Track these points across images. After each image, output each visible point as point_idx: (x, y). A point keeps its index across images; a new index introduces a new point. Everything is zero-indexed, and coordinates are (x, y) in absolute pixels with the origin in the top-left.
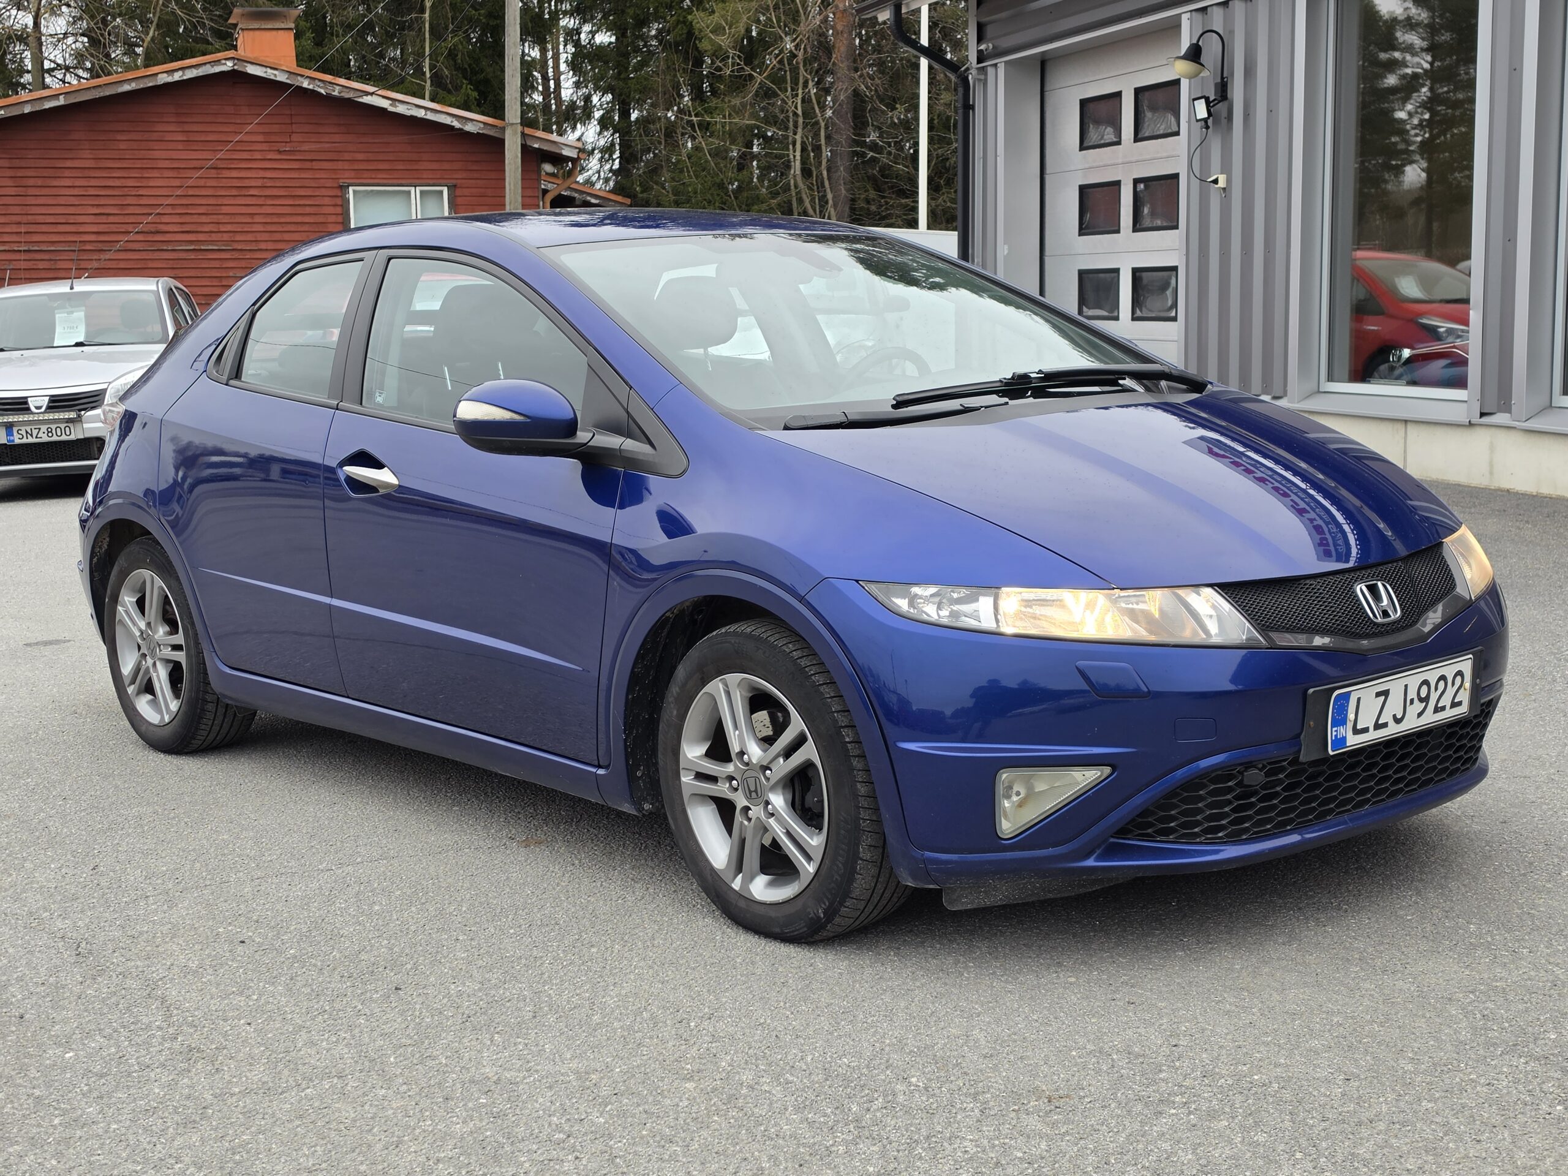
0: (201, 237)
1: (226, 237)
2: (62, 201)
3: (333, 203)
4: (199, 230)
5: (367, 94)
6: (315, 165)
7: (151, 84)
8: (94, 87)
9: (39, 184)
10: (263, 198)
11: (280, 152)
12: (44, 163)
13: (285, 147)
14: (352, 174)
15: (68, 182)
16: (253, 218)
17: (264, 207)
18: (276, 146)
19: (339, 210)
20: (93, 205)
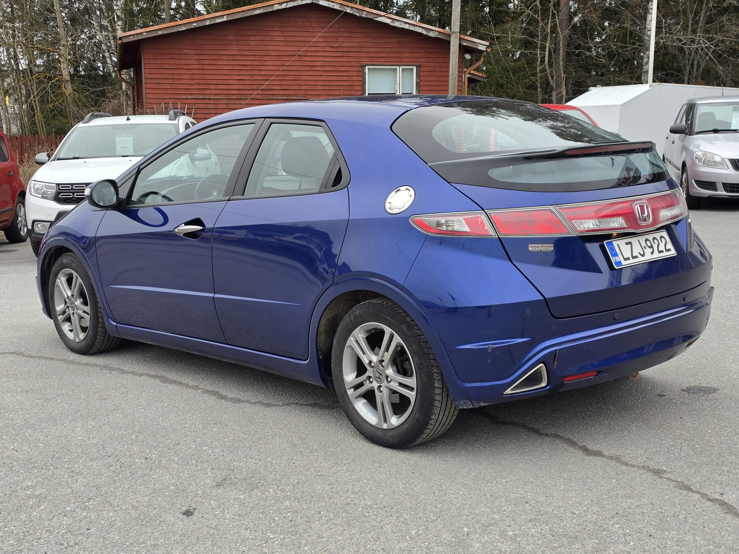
0: (290, 92)
1: (303, 92)
2: (221, 72)
3: (358, 75)
4: (289, 88)
5: (380, 16)
6: (350, 54)
7: (270, 10)
8: (242, 11)
9: (210, 63)
10: (322, 72)
11: (332, 47)
12: (214, 52)
13: (335, 44)
14: (368, 59)
15: (224, 62)
16: (317, 83)
17: (323, 77)
18: (330, 44)
19: (360, 78)
20: (237, 75)
